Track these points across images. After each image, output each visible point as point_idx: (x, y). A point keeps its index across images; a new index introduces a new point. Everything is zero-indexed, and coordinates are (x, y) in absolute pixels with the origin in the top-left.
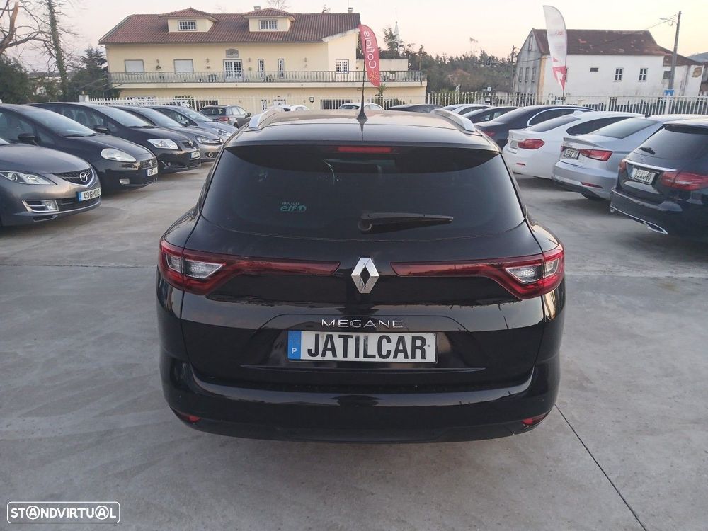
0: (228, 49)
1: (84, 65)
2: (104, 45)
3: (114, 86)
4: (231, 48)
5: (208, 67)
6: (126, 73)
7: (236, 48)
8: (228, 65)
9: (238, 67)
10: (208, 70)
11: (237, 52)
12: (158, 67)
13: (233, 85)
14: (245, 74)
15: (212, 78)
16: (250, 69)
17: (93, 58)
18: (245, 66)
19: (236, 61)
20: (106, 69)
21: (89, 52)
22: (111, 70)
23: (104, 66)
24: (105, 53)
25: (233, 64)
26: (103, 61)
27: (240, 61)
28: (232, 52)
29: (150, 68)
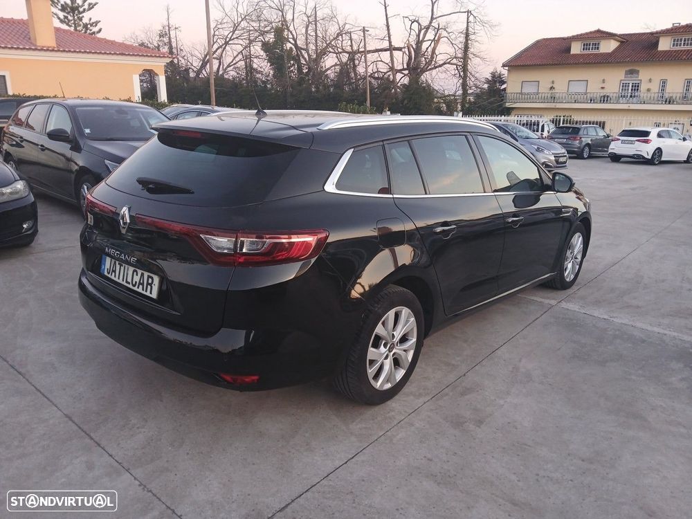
0: (628, 69)
1: (486, 86)
2: (507, 68)
3: (508, 105)
4: (632, 68)
5: (602, 88)
6: (521, 93)
7: (637, 68)
8: (625, 86)
9: (636, 87)
10: (602, 91)
11: (637, 72)
12: (552, 88)
13: (625, 107)
14: (642, 95)
15: (605, 99)
16: (649, 90)
17: (496, 80)
18: (643, 87)
19: (635, 82)
20: (505, 89)
21: (493, 75)
22: (508, 91)
23: (503, 87)
24: (506, 75)
25: (631, 85)
26: (503, 82)
27: (639, 82)
28: (632, 72)
29: (544, 88)
